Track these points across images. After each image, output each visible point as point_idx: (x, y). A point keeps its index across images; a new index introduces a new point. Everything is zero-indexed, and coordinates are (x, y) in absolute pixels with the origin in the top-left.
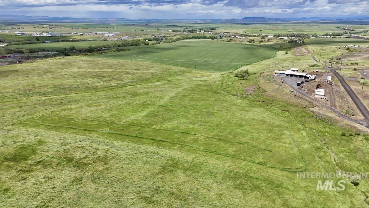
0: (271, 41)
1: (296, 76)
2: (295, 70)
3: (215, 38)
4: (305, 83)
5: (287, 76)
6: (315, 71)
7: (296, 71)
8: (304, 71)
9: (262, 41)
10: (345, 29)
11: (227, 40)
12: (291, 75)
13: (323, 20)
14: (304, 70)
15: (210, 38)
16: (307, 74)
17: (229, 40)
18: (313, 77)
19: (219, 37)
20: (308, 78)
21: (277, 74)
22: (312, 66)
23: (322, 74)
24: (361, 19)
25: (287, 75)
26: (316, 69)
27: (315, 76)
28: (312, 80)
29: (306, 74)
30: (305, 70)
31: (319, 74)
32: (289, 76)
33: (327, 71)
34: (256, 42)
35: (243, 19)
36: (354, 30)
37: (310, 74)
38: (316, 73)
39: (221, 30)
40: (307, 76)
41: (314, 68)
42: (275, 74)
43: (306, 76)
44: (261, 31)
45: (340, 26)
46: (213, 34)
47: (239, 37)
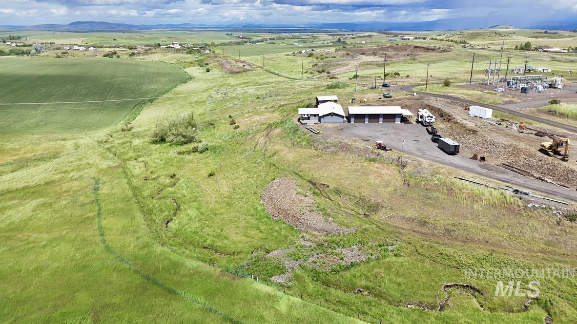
3: (23, 53)
9: (133, 54)
10: (239, 37)
11: (56, 55)
13: (198, 28)
15: (11, 52)
17: (60, 55)
19: (33, 51)
23: (421, 103)
24: (244, 27)
32: (353, 120)
34: (121, 57)
35: (70, 24)
36: (251, 39)
39: (35, 40)
44: (115, 40)
45: (232, 34)
46: (17, 45)
47: (81, 49)
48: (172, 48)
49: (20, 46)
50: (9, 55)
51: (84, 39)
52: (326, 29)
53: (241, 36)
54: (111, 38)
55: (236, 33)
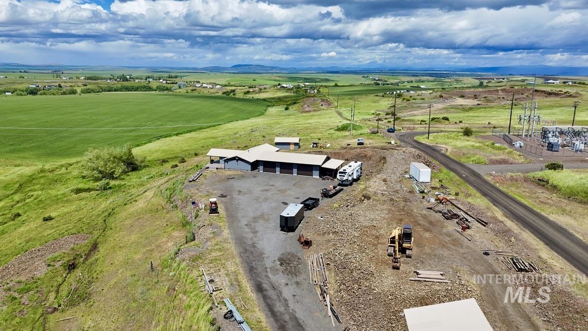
0: (264, 92)
1: (287, 167)
2: (289, 144)
3: (166, 89)
4: (324, 202)
5: (253, 169)
6: (354, 142)
7: (292, 147)
8: (317, 148)
9: (248, 92)
10: (375, 80)
12: (270, 166)
14: (317, 141)
15: (158, 89)
16: (328, 159)
17: (189, 91)
18: (352, 168)
20: (332, 173)
21: (218, 162)
22: (339, 129)
23: (382, 153)
25: (255, 165)
26: (354, 137)
27: (359, 163)
28: (351, 184)
29: (325, 157)
30: (321, 143)
31: (369, 153)
32: (261, 168)
33: (393, 142)
34: (237, 95)
36: (386, 81)
37: (337, 156)
38: (358, 150)
40: (328, 165)
41: (347, 133)
42: (212, 162)
43: (326, 165)
44: (255, 80)
45: (368, 76)
46: (166, 83)
47: (208, 86)
48: (284, 87)
49: (168, 83)
50: (155, 90)
51: (228, 79)
52: (479, 73)
53: (377, 79)
54: (251, 78)
55: (373, 76)
